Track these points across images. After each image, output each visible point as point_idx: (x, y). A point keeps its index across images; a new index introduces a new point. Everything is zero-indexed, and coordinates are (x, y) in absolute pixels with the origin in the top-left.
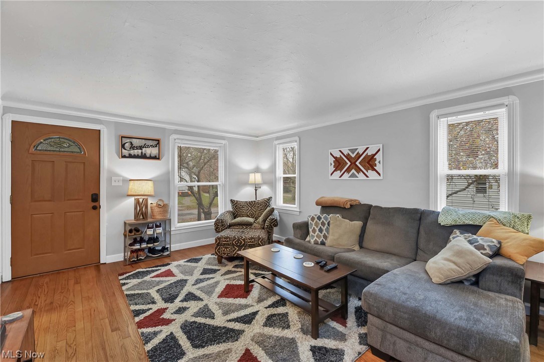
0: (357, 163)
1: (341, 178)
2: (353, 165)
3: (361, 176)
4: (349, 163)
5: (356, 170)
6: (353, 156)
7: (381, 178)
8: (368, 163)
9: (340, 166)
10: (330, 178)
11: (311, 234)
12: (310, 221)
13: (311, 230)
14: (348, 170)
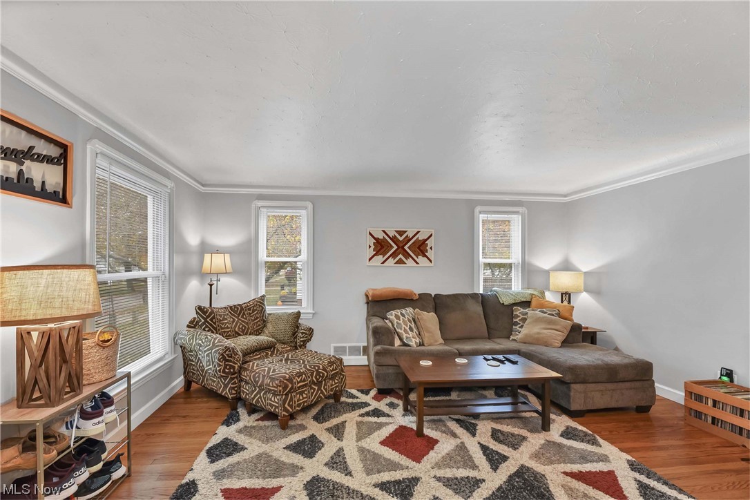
0: (406, 247)
1: (385, 264)
3: (410, 262)
4: (395, 247)
5: (403, 255)
6: (401, 239)
7: (432, 265)
8: (419, 248)
9: (383, 250)
10: (368, 264)
11: (404, 337)
12: (396, 320)
13: (402, 331)
14: (394, 255)
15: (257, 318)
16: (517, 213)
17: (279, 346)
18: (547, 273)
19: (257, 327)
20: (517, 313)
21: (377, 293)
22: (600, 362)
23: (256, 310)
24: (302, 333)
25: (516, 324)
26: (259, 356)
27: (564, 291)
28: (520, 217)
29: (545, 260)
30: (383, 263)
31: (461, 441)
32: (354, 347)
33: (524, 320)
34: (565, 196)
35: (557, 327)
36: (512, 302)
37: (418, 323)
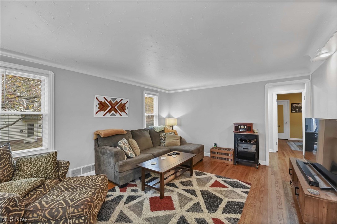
0: (116, 107)
1: (105, 116)
2: (113, 106)
3: (118, 115)
4: (111, 107)
5: (115, 111)
6: (113, 102)
7: (128, 116)
8: (122, 108)
9: (104, 108)
10: (95, 116)
11: (129, 154)
12: (124, 146)
13: (128, 151)
14: (110, 111)
15: (6, 165)
16: (156, 95)
17: (47, 182)
18: (165, 119)
19: (7, 173)
20: (162, 135)
21: (106, 132)
22: (196, 148)
23: (4, 158)
24: (63, 167)
25: (162, 139)
26: (35, 196)
27: (170, 125)
28: (157, 97)
29: (164, 115)
30: (104, 115)
31: (177, 192)
32: (86, 167)
33: (165, 138)
34: (169, 91)
35: (177, 138)
36: (159, 131)
37: (132, 146)
